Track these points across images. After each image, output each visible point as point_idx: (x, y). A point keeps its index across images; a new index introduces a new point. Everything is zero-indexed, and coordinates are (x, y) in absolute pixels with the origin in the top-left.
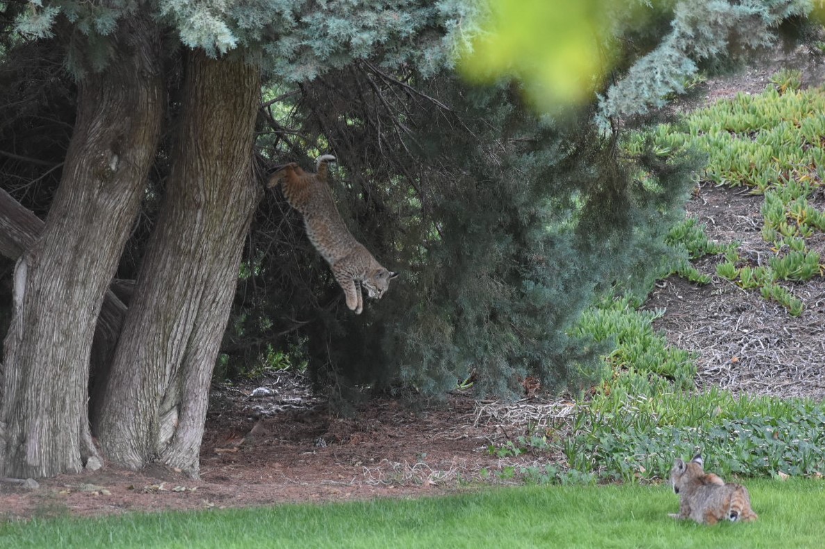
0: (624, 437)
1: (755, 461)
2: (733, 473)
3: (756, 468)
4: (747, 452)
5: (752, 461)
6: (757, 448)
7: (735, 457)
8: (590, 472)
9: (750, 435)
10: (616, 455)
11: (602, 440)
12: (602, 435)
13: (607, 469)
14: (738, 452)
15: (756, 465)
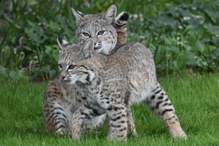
0: (53, 26)
1: (213, 52)
2: (188, 67)
3: (215, 61)
4: (202, 42)
5: (210, 53)
6: (213, 37)
7: (189, 48)
8: (19, 69)
9: (202, 22)
10: (48, 49)
11: (26, 31)
12: (26, 25)
13: (40, 65)
14: (191, 42)
15: (214, 57)
